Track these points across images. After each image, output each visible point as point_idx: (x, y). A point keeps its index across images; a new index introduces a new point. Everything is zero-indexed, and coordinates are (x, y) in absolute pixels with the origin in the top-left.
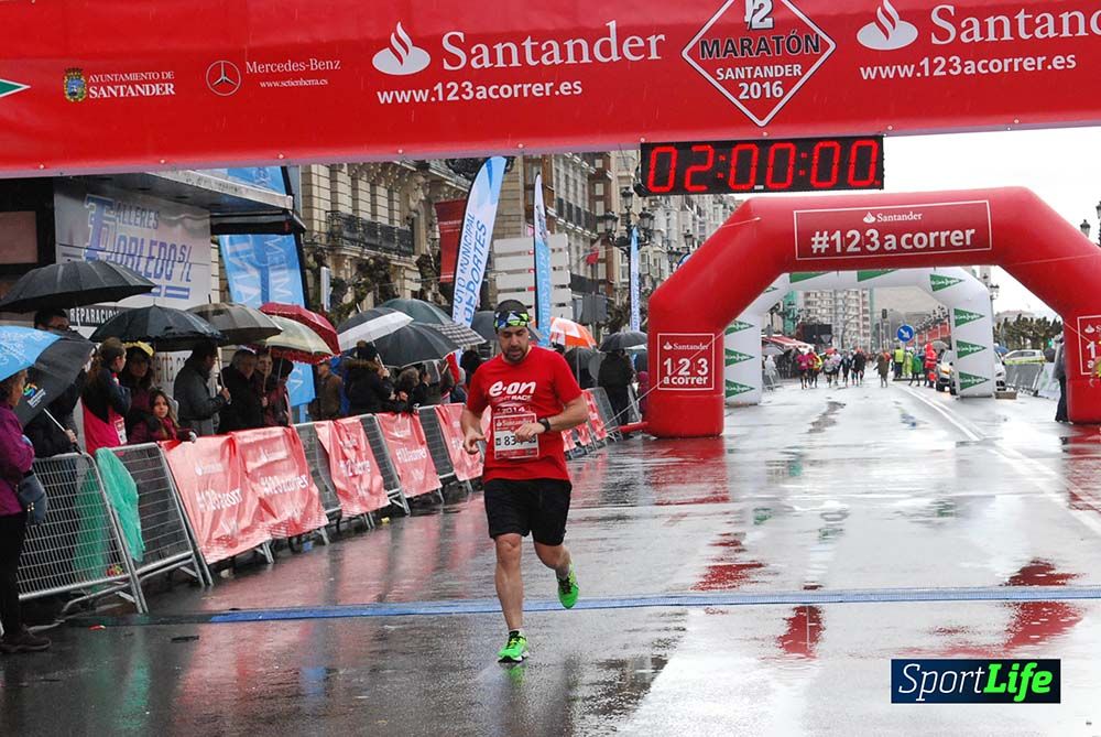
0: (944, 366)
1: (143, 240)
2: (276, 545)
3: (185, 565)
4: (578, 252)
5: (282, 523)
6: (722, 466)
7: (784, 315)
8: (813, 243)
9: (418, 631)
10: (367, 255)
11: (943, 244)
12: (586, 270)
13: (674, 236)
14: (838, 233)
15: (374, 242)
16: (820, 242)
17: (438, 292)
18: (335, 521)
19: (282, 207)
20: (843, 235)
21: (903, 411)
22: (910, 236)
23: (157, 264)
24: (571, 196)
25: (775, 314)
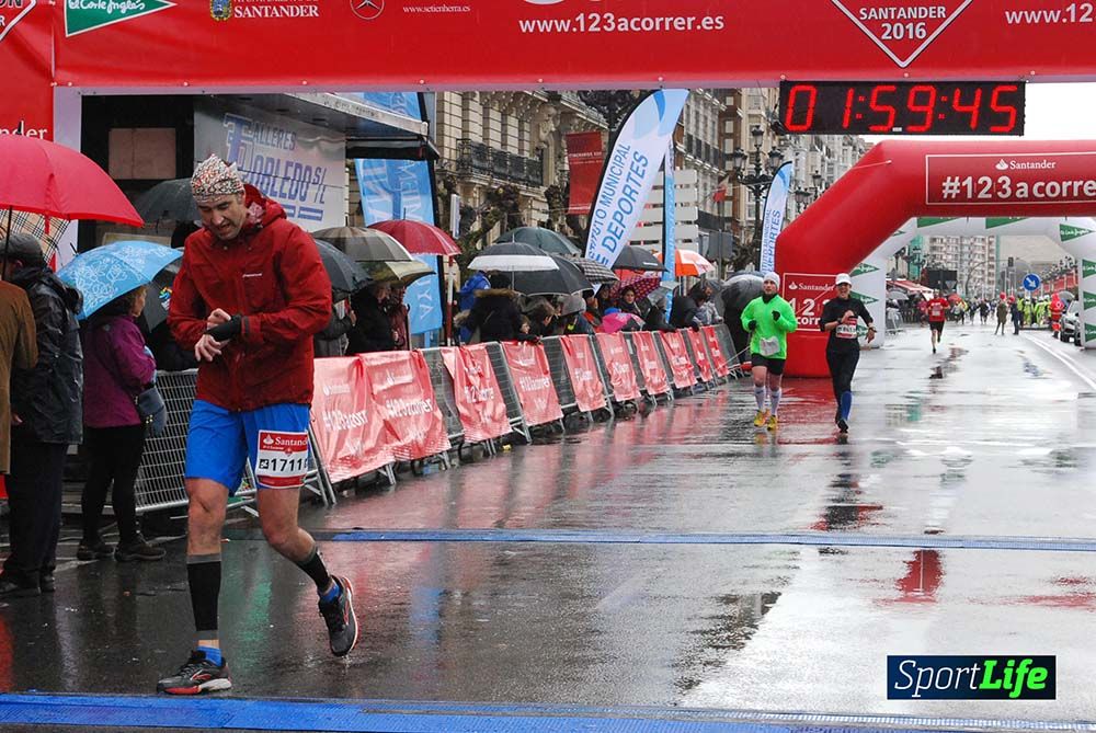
0: (1070, 316)
1: (279, 161)
2: (399, 467)
4: (705, 190)
5: (406, 446)
7: (909, 259)
8: (944, 188)
9: (539, 559)
10: (496, 184)
11: (1076, 194)
12: (712, 208)
13: (802, 177)
14: (970, 178)
15: (503, 171)
16: (951, 187)
17: (565, 223)
18: (457, 446)
19: (418, 132)
20: (975, 181)
21: (1025, 359)
22: (1043, 184)
23: (292, 185)
24: (701, 133)
25: (900, 258)
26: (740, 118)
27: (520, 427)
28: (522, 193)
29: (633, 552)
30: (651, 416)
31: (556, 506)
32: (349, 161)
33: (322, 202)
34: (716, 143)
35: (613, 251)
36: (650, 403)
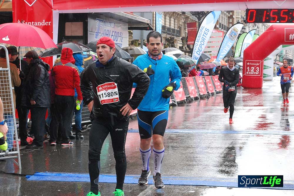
1: (110, 31)
6: (262, 96)
7: (280, 56)
8: (290, 37)
9: (180, 137)
10: (168, 36)
15: (170, 33)
16: (292, 37)
17: (186, 47)
19: (147, 23)
24: (223, 22)
25: (277, 56)
26: (234, 18)
27: (174, 102)
28: (175, 39)
29: (205, 135)
30: (210, 98)
34: (227, 25)
35: (199, 55)
36: (210, 95)
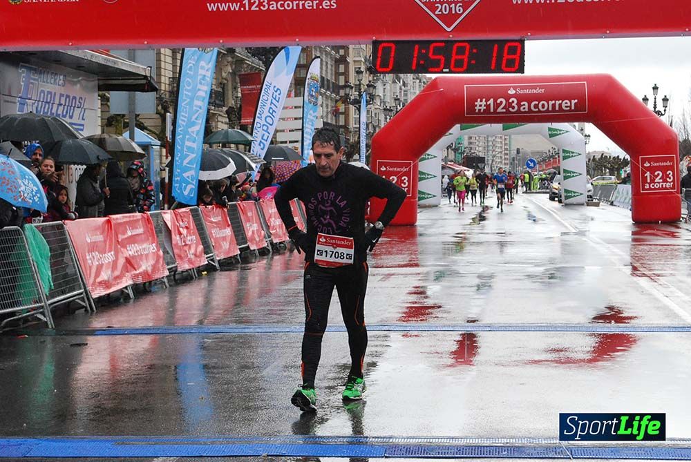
0: (555, 185)
1: (55, 93)
2: (135, 287)
3: (79, 299)
4: (327, 108)
5: (140, 274)
6: (415, 244)
7: (455, 150)
8: (476, 106)
9: (226, 344)
11: (557, 108)
12: (332, 119)
13: (388, 99)
14: (492, 100)
16: (480, 105)
18: (173, 273)
19: (143, 74)
20: (495, 101)
21: (529, 212)
22: (537, 103)
23: (64, 108)
24: (324, 73)
25: (450, 150)
26: (348, 63)
27: (212, 260)
28: (212, 111)
29: (285, 338)
31: (236, 310)
32: (100, 93)
33: (83, 119)
34: (333, 77)
